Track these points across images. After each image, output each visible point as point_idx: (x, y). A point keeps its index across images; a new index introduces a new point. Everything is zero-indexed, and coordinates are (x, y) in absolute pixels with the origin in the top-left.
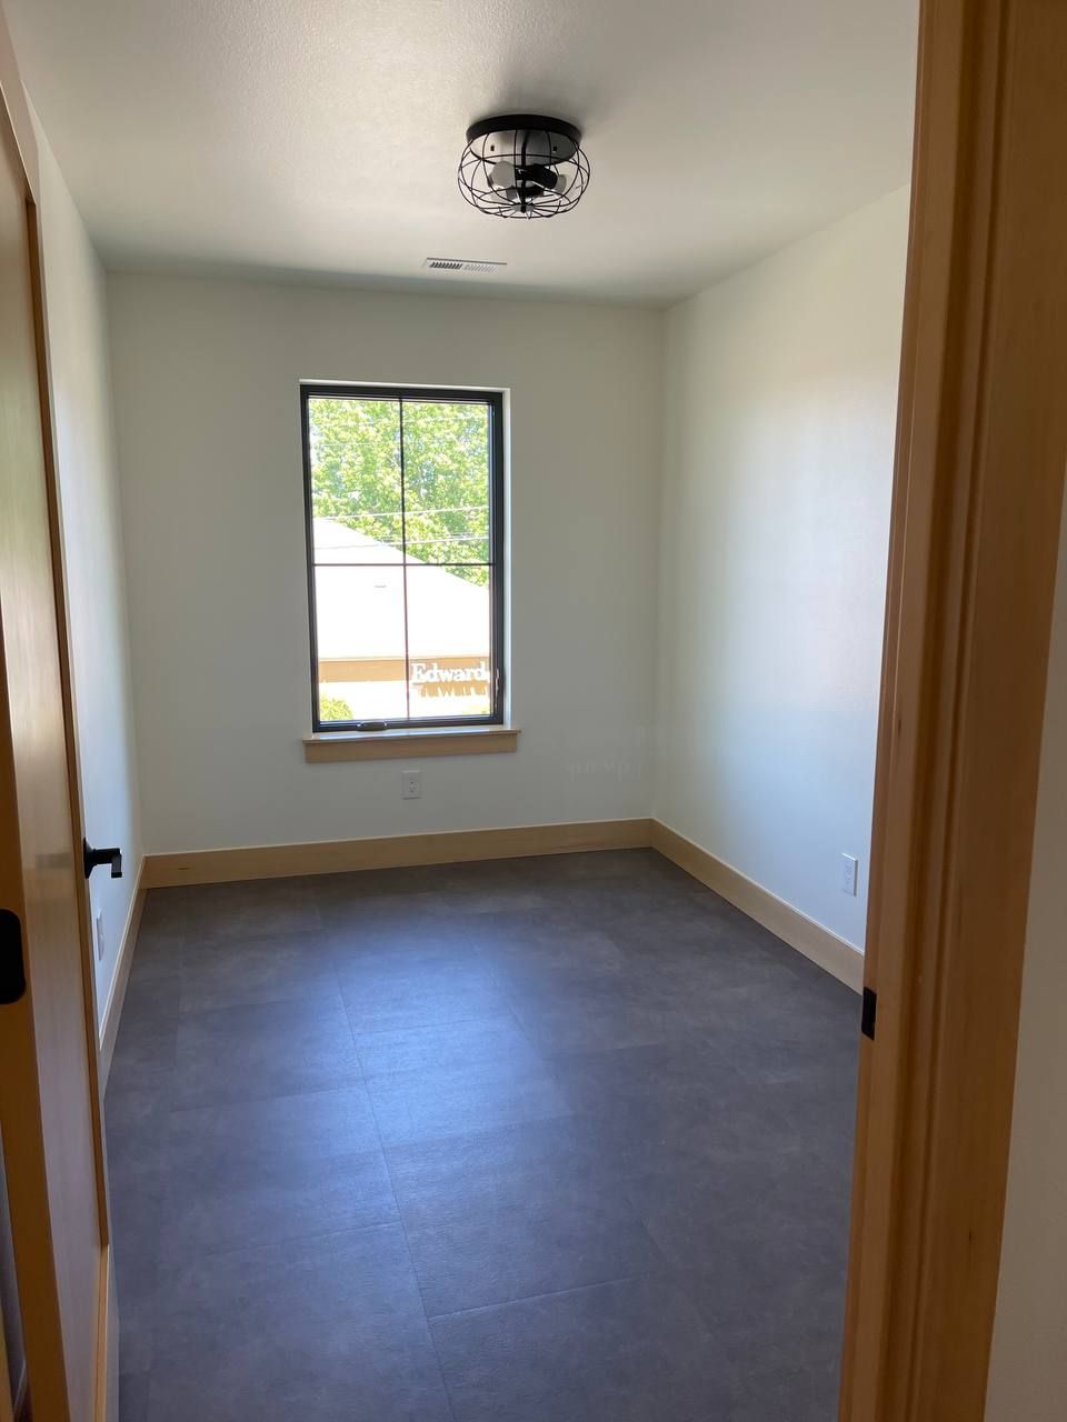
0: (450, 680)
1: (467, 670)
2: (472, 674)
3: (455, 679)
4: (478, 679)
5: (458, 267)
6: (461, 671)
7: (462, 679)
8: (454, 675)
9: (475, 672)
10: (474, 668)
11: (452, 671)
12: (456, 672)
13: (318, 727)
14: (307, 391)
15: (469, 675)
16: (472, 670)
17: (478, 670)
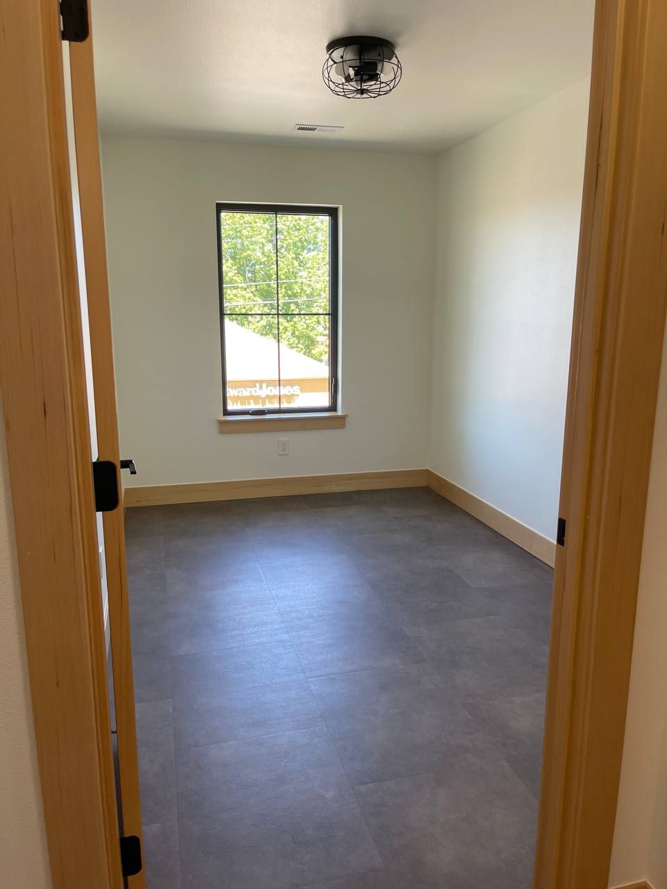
0: (236, 395)
1: (247, 389)
2: (251, 392)
3: (240, 395)
4: (254, 395)
5: (314, 129)
6: (243, 390)
7: (244, 395)
8: (239, 392)
9: (253, 390)
10: (252, 388)
11: (237, 389)
12: (240, 390)
13: (226, 413)
14: (220, 208)
15: (249, 392)
16: (250, 389)
17: (255, 389)
